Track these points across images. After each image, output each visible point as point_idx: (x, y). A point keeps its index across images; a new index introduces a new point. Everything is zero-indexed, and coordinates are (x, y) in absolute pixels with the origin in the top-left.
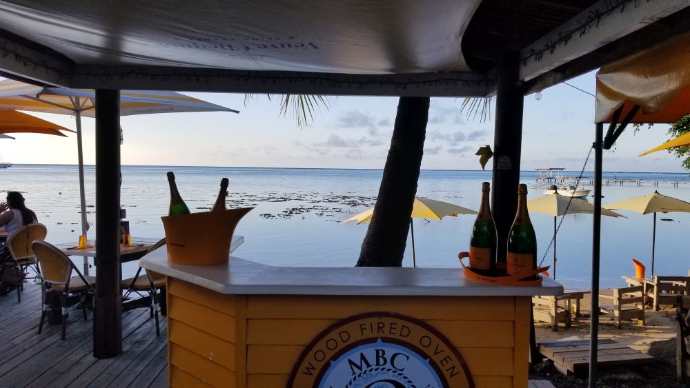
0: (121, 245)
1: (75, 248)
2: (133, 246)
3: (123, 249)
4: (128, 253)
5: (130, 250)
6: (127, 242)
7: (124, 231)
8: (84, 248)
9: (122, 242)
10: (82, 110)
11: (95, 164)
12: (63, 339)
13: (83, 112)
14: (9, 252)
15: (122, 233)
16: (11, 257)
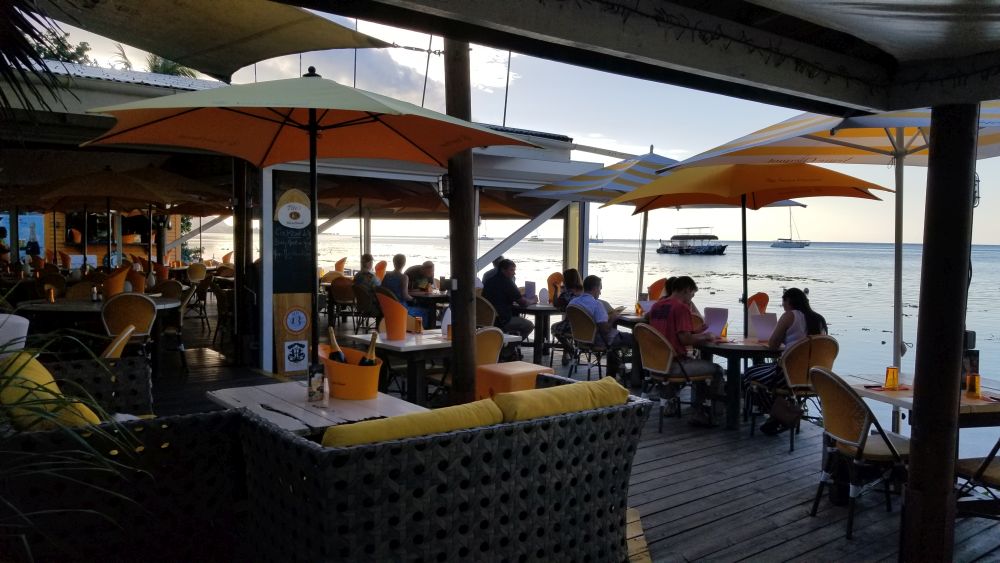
0: (963, 392)
1: (878, 387)
2: (984, 399)
3: (965, 402)
4: (976, 411)
5: (978, 405)
6: (973, 388)
7: (968, 367)
8: (893, 389)
9: (964, 386)
10: (906, 153)
11: (921, 241)
12: (849, 537)
13: (908, 158)
14: (783, 374)
15: (964, 370)
16: (785, 382)
